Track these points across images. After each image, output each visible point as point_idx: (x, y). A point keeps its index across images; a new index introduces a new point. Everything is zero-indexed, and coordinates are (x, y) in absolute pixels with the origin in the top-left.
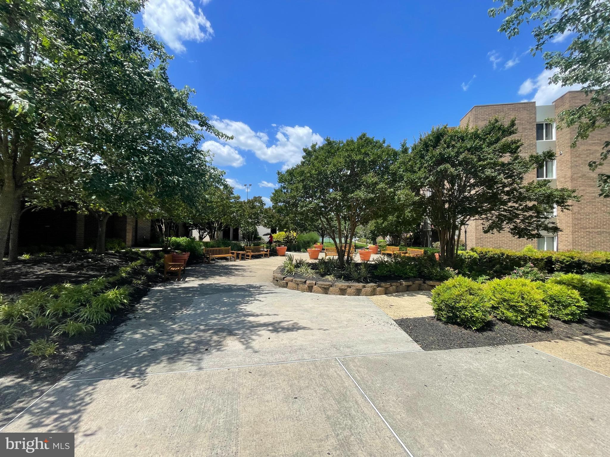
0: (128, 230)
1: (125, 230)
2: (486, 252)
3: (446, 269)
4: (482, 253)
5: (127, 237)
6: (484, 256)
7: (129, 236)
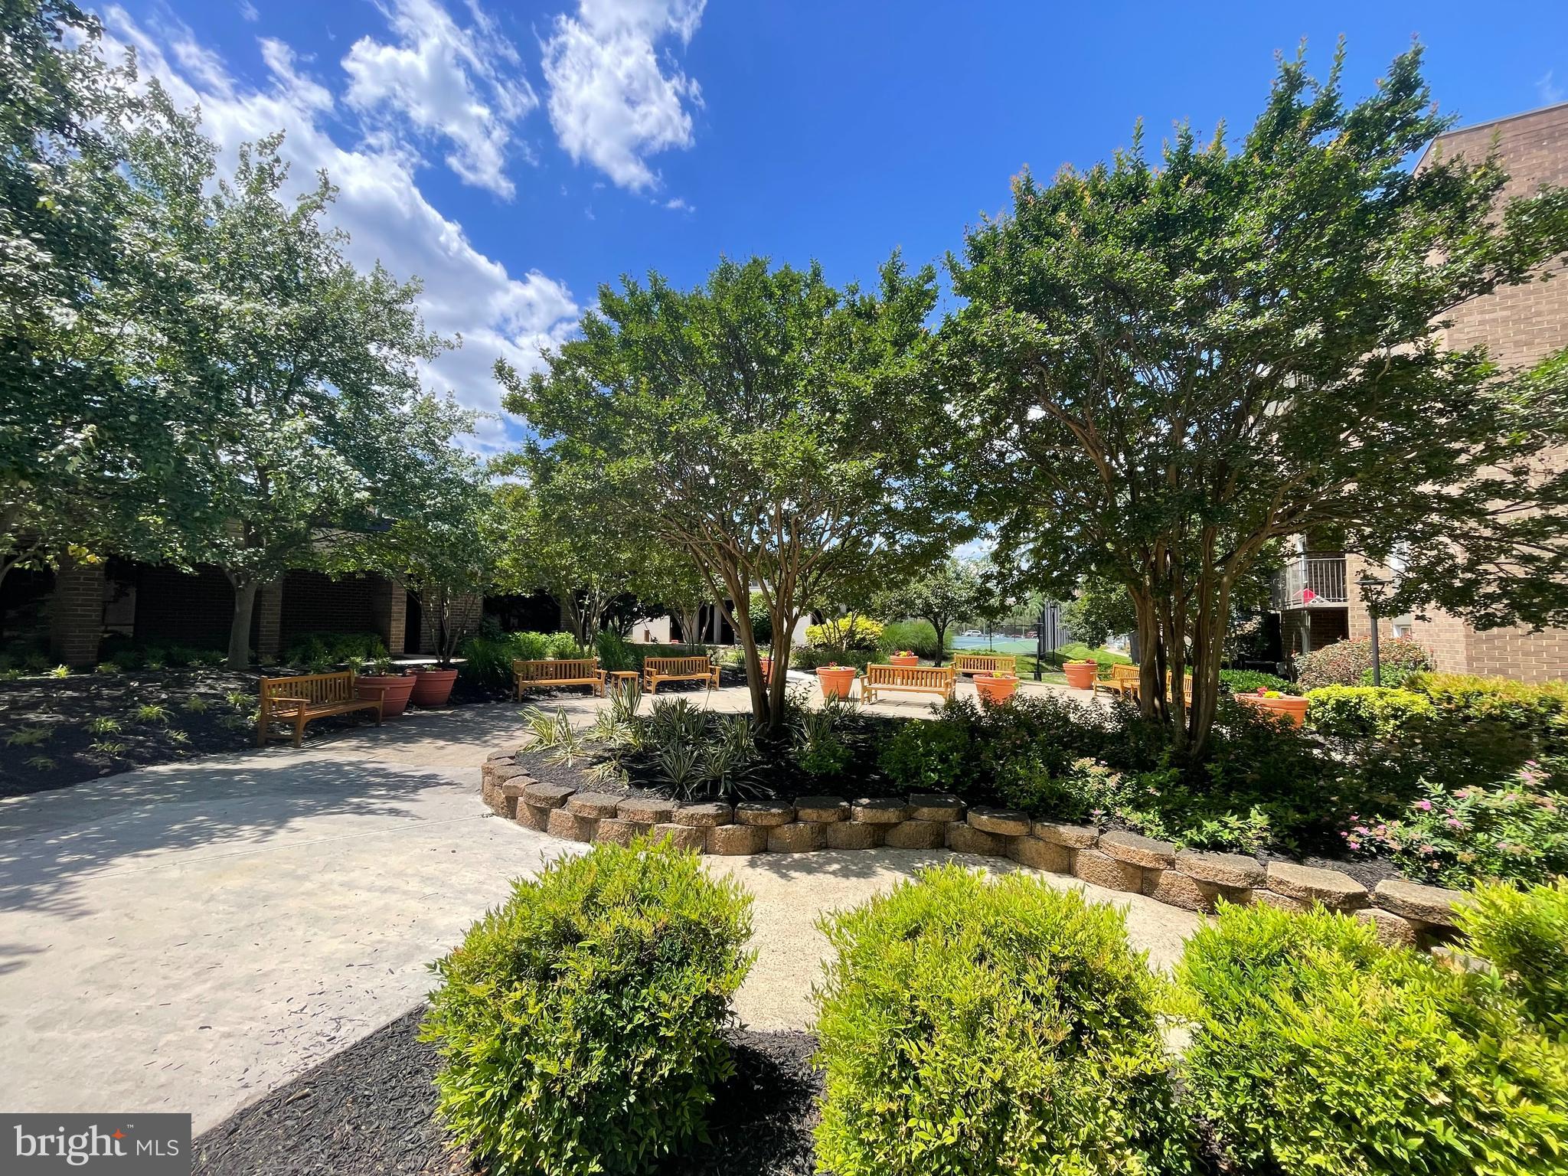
0: (395, 616)
1: (388, 614)
2: (1466, 696)
3: (1077, 765)
4: (1450, 700)
5: (393, 631)
6: (1459, 709)
7: (398, 629)
